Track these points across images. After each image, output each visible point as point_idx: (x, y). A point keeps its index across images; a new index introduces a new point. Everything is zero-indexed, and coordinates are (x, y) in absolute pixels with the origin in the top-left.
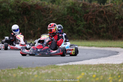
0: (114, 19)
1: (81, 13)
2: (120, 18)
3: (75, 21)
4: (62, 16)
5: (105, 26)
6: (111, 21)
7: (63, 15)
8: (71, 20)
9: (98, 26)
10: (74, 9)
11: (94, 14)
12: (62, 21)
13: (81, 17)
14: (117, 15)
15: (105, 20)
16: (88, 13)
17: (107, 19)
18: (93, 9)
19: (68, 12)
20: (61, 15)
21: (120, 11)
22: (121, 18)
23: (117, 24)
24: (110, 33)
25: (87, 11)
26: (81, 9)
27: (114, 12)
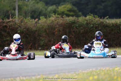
9: (3, 39)
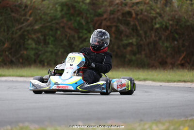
0: (152, 29)
1: (88, 15)
2: (164, 27)
3: (77, 30)
4: (52, 20)
5: (133, 40)
6: (145, 33)
7: (54, 18)
8: (69, 28)
10: (74, 7)
11: (114, 18)
12: (52, 30)
13: (87, 23)
14: (157, 20)
15: (135, 29)
16: (100, 15)
17: (139, 28)
18: (111, 8)
19: (63, 13)
20: (48, 18)
21: (162, 12)
22: (166, 27)
23: (157, 38)
24: (143, 56)
25: (100, 11)
26: (87, 7)
27: (152, 15)
